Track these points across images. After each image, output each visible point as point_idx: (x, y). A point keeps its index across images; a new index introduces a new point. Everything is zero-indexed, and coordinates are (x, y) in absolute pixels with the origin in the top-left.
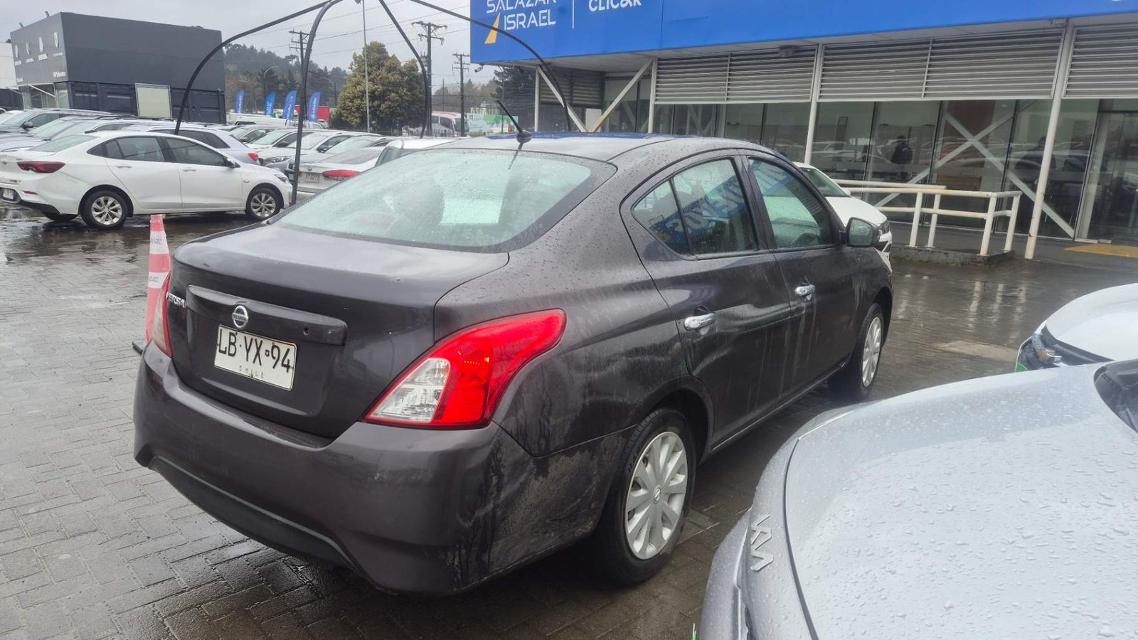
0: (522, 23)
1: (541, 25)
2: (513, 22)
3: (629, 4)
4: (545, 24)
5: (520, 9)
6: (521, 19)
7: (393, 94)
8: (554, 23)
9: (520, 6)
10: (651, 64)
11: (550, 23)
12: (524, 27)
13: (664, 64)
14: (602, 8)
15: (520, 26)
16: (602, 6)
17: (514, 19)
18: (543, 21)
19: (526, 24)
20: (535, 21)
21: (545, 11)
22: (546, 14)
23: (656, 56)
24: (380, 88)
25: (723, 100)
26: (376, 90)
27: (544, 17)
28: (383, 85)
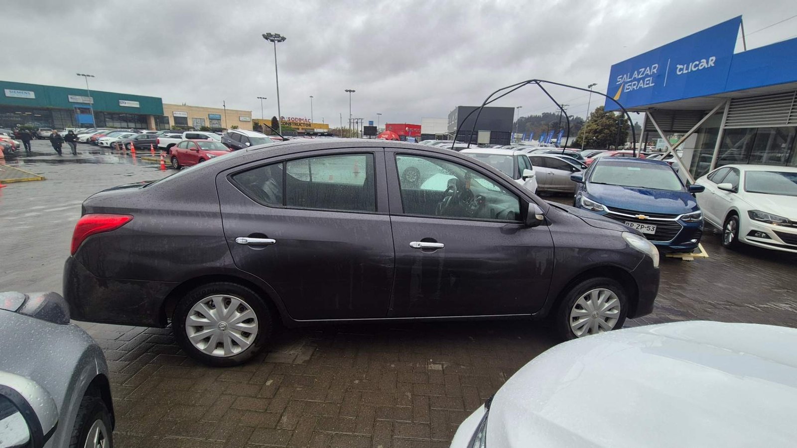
0: (635, 87)
1: (645, 86)
2: (630, 87)
3: (705, 67)
4: (648, 86)
5: (635, 79)
6: (634, 85)
7: (606, 130)
8: (653, 84)
9: (635, 78)
10: (725, 104)
11: (651, 85)
12: (635, 89)
13: (734, 102)
14: (685, 72)
15: (633, 89)
16: (686, 70)
17: (631, 85)
18: (647, 84)
19: (637, 87)
20: (642, 85)
21: (649, 78)
22: (649, 80)
23: (730, 98)
24: (600, 128)
25: (785, 123)
26: (598, 128)
27: (648, 82)
28: (602, 126)
